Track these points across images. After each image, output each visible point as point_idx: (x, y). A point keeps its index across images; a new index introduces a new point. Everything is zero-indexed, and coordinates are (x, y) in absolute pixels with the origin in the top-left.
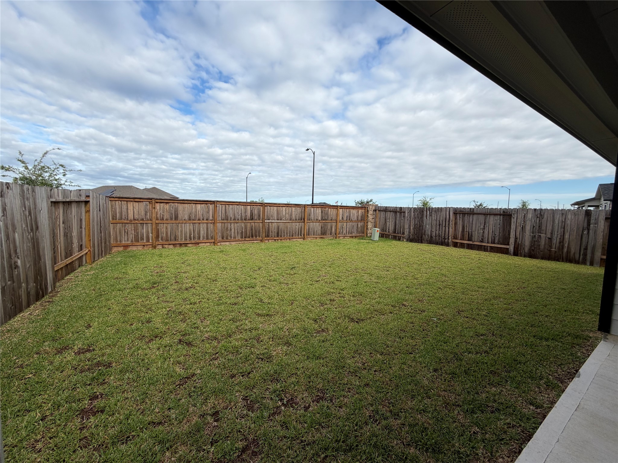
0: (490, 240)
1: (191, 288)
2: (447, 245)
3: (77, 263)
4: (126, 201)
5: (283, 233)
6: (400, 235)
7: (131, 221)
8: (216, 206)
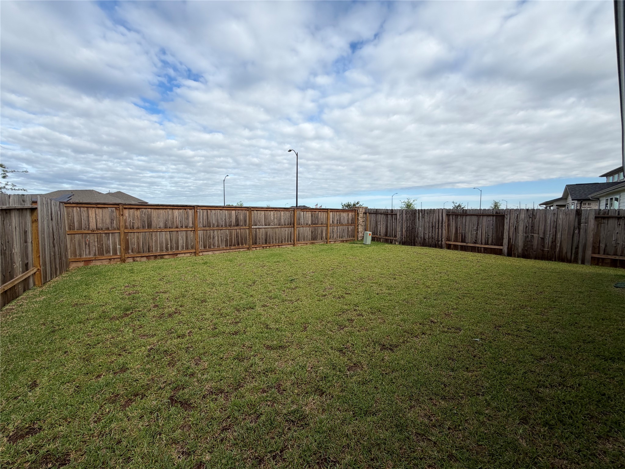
0: (483, 241)
1: (175, 313)
2: (441, 247)
3: (21, 288)
4: (86, 207)
5: (271, 239)
6: (392, 238)
7: (94, 231)
8: (197, 211)
